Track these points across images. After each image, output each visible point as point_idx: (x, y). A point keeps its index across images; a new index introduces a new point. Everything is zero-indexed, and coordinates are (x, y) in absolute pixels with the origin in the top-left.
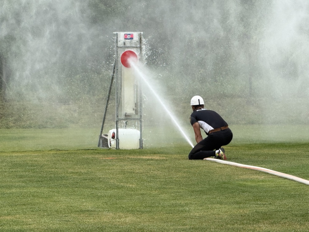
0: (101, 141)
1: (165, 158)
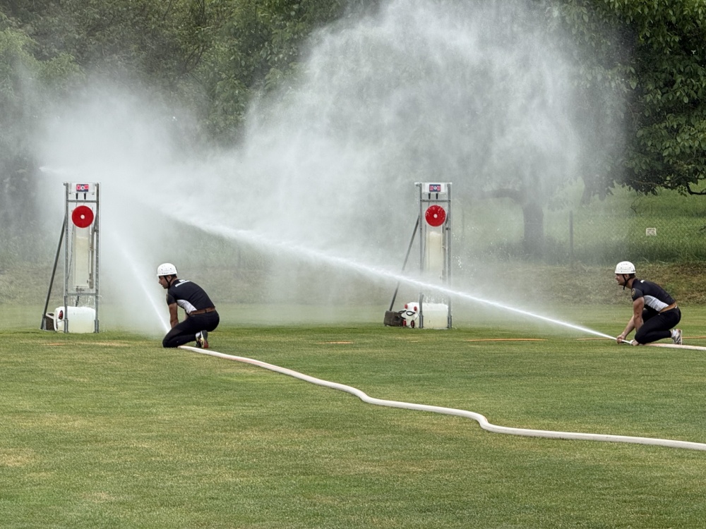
0: (45, 322)
1: (127, 345)
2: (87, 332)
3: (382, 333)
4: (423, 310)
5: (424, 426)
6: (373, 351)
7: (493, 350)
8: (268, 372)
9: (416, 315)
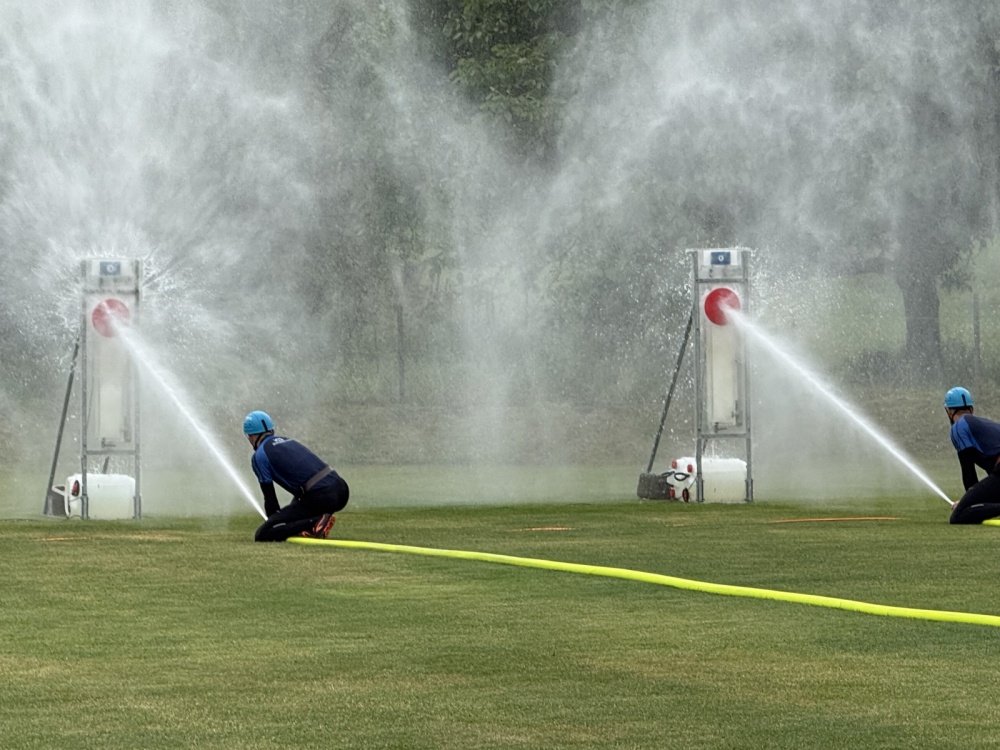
0: (50, 502)
1: (179, 539)
2: (121, 517)
3: (629, 512)
4: (703, 470)
5: (634, 667)
6: (599, 541)
7: (806, 537)
8: (403, 580)
9: (691, 480)
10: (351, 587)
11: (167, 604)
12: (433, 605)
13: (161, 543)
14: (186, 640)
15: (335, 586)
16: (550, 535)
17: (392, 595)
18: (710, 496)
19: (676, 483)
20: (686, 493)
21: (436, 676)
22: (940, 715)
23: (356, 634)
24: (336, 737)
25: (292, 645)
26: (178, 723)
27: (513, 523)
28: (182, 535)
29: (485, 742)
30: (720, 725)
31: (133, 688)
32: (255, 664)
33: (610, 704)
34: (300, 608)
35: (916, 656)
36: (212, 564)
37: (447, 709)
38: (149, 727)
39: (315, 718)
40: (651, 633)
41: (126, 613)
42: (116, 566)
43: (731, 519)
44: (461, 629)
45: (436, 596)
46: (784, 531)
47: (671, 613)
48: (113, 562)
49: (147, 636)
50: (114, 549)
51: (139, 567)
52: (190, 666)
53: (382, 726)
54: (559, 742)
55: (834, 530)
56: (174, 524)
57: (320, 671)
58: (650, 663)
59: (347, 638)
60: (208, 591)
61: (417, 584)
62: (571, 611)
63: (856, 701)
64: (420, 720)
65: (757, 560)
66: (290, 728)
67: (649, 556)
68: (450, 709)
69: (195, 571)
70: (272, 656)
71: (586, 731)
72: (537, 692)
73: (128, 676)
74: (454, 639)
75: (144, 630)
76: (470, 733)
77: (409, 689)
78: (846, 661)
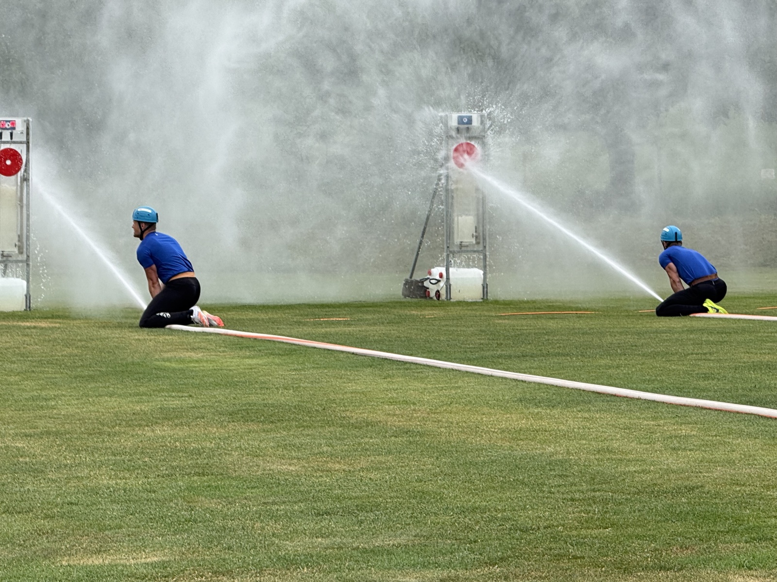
1: (57, 325)
2: (15, 310)
3: (395, 307)
4: (451, 276)
5: (382, 418)
6: (368, 328)
7: (522, 326)
8: (219, 355)
9: (442, 284)
10: (181, 361)
11: (43, 372)
12: (239, 374)
13: (42, 328)
14: (55, 397)
15: (169, 360)
16: (333, 323)
17: (210, 366)
18: (455, 296)
19: (431, 286)
20: (438, 294)
21: (236, 424)
22: (599, 452)
23: (180, 394)
24: (157, 467)
25: (132, 402)
26: (42, 456)
27: (307, 315)
28: (60, 323)
29: (264, 470)
30: (437, 458)
31: (11, 432)
32: (104, 415)
33: (359, 444)
34: (141, 376)
35: (589, 410)
36: (79, 344)
37: (240, 447)
38: (21, 460)
39: (142, 453)
40: (397, 394)
41: (12, 379)
42: (8, 345)
43: (469, 313)
44: (259, 391)
45: (242, 367)
46: (506, 321)
47: (414, 379)
48: (6, 342)
49: (25, 395)
50: (7, 332)
51: (25, 346)
52: (55, 416)
53: (192, 459)
54: (318, 470)
55: (543, 321)
56: (55, 314)
57: (149, 420)
58: (395, 415)
59: (173, 397)
60: (75, 362)
61: (229, 358)
62: (341, 378)
63: (540, 442)
64: (219, 455)
65: (482, 342)
66: (124, 461)
67: (403, 339)
68: (243, 447)
69: (66, 349)
70: (116, 409)
71: (339, 462)
72: (308, 435)
73: (8, 423)
74: (253, 398)
75: (23, 390)
76: (255, 464)
77: (215, 433)
78: (538, 413)
